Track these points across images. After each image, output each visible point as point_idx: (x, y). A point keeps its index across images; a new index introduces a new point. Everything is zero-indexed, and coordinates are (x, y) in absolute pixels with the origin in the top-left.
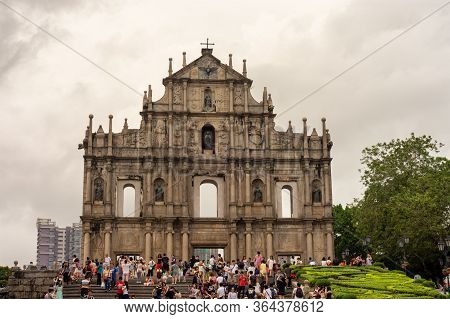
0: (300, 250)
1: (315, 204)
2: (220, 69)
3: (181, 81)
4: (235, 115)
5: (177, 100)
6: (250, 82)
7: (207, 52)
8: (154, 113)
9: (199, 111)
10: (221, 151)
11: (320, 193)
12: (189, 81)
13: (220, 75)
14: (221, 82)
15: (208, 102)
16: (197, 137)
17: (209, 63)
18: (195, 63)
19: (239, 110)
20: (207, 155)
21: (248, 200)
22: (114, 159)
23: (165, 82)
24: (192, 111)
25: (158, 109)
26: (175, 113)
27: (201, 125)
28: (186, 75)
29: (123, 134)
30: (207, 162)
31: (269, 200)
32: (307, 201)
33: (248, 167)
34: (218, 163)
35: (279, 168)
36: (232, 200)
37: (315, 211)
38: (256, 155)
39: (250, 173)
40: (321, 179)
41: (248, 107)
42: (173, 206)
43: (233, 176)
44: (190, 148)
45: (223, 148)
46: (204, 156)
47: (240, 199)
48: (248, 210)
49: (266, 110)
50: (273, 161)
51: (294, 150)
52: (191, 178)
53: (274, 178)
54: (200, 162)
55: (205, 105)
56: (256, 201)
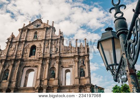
1: (82, 78)
2: (42, 25)
3: (25, 30)
4: (45, 40)
5: (22, 37)
8: (11, 42)
9: (31, 40)
11: (84, 72)
12: (29, 30)
13: (42, 26)
14: (42, 29)
17: (38, 23)
18: (32, 24)
20: (33, 57)
21: (46, 77)
24: (28, 40)
25: (14, 41)
26: (20, 42)
30: (30, 60)
31: (56, 76)
32: (77, 76)
33: (48, 61)
34: (35, 60)
35: (64, 61)
36: (38, 78)
37: (81, 82)
38: (53, 56)
39: (49, 64)
40: (84, 65)
41: (52, 37)
42: (10, 82)
43: (40, 66)
44: (24, 55)
45: (38, 54)
46: (30, 58)
47: (43, 77)
48: (46, 82)
49: (59, 37)
50: (61, 58)
51: (71, 53)
52: (22, 69)
53: (61, 66)
54: (27, 61)
55: (34, 38)
56: (51, 78)
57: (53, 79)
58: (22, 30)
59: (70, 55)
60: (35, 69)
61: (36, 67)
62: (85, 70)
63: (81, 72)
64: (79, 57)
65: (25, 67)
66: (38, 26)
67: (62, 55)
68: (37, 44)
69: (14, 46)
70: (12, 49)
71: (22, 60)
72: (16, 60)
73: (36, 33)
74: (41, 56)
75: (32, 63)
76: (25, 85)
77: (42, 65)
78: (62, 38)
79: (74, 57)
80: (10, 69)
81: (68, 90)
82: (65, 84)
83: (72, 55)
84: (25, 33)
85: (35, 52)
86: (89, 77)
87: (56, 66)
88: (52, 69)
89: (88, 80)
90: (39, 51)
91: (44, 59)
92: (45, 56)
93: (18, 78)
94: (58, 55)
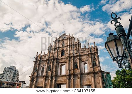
0: (91, 84)
1: (95, 67)
2: (66, 37)
5: (56, 45)
8: (51, 49)
9: (61, 47)
11: (96, 63)
12: (59, 41)
14: (67, 39)
16: (60, 53)
17: (64, 36)
18: (61, 37)
19: (71, 44)
20: (63, 57)
21: (72, 68)
22: (40, 61)
24: (59, 47)
26: (55, 48)
28: (59, 39)
29: (44, 55)
30: (62, 59)
31: (79, 67)
32: (91, 66)
33: (72, 58)
34: (65, 59)
35: (82, 57)
36: (68, 69)
37: (95, 69)
38: (75, 55)
39: (73, 60)
40: (96, 59)
41: (73, 43)
42: (52, 72)
43: (68, 62)
44: (58, 56)
45: (66, 54)
46: (61, 58)
47: (71, 68)
48: (72, 71)
49: (77, 43)
50: (80, 56)
51: (86, 52)
52: (58, 64)
53: (81, 61)
54: (60, 59)
55: (63, 45)
56: (76, 68)
57: (77, 69)
58: (56, 41)
59: (85, 53)
60: (65, 64)
61: (66, 62)
62: (96, 62)
63: (94, 64)
64: (92, 54)
65: (60, 63)
66: (64, 38)
67: (81, 54)
68: (65, 49)
69: (52, 51)
70: (51, 53)
71: (57, 59)
72: (54, 59)
73: (63, 42)
74: (68, 56)
76: (61, 74)
77: (69, 61)
78: (79, 44)
79: (88, 54)
80: (51, 64)
81: (86, 75)
82: (85, 72)
83: (87, 53)
84: (57, 43)
85: (64, 53)
86: (99, 66)
87: (78, 61)
88: (75, 63)
89: (99, 68)
90: (66, 53)
91: (70, 57)
92: (70, 56)
93: (56, 70)
94: (78, 54)
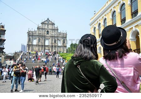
1: (64, 44)
3: (44, 23)
4: (52, 29)
5: (43, 27)
6: (55, 24)
7: (48, 19)
8: (39, 28)
10: (50, 35)
12: (45, 24)
13: (50, 23)
15: (48, 27)
16: (46, 32)
18: (46, 21)
19: (53, 29)
20: (48, 35)
21: (53, 43)
22: (32, 35)
23: (41, 23)
24: (45, 28)
25: (40, 28)
26: (43, 29)
27: (47, 31)
28: (45, 23)
29: (34, 31)
31: (57, 43)
36: (51, 43)
38: (55, 36)
39: (54, 39)
42: (42, 43)
44: (45, 34)
49: (57, 29)
50: (58, 37)
53: (58, 40)
54: (46, 36)
56: (55, 43)
58: (42, 23)
59: (61, 36)
61: (50, 39)
62: (65, 41)
64: (64, 37)
65: (46, 38)
66: (48, 22)
67: (58, 36)
68: (49, 31)
69: (40, 30)
71: (44, 36)
72: (42, 36)
74: (51, 35)
75: (48, 37)
77: (52, 39)
79: (62, 37)
81: (60, 47)
84: (44, 25)
86: (66, 44)
87: (56, 39)
90: (50, 33)
92: (53, 36)
94: (57, 36)
